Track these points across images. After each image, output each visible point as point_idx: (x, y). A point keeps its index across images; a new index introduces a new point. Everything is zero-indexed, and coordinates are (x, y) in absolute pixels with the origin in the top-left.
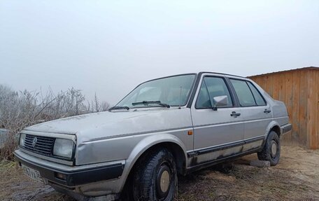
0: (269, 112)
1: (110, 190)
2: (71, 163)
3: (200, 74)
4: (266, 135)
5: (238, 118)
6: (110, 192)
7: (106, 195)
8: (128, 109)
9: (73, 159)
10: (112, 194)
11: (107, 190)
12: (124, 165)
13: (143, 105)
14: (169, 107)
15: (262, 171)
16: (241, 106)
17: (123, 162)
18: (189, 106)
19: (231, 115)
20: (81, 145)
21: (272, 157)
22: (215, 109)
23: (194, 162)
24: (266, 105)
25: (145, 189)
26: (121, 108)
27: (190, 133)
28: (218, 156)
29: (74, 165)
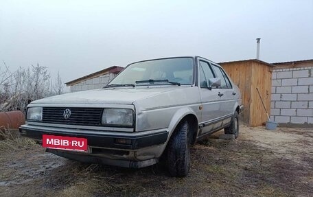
1: (155, 154)
2: (132, 130)
3: (196, 58)
4: (234, 113)
5: (221, 98)
6: (153, 156)
7: (150, 159)
8: (134, 86)
9: (134, 126)
10: (154, 158)
12: (168, 133)
13: (149, 84)
14: (179, 85)
15: (231, 142)
17: (168, 130)
18: (197, 85)
19: (219, 95)
20: (139, 114)
22: (210, 89)
23: (200, 133)
24: (232, 88)
26: (122, 86)
27: (200, 108)
29: (134, 131)
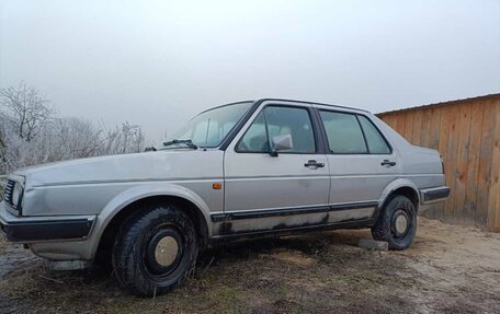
0: (393, 164)
1: (78, 254)
2: (18, 213)
3: (261, 101)
4: (381, 200)
5: (319, 170)
6: (78, 256)
9: (20, 208)
10: (80, 259)
11: (72, 253)
12: (91, 222)
14: (195, 148)
16: (332, 153)
17: (90, 218)
18: (224, 148)
19: (306, 165)
20: (29, 190)
21: (395, 237)
22: (275, 155)
23: (226, 229)
24: (390, 152)
25: (123, 257)
27: (216, 187)
28: (276, 224)
29: (21, 215)
